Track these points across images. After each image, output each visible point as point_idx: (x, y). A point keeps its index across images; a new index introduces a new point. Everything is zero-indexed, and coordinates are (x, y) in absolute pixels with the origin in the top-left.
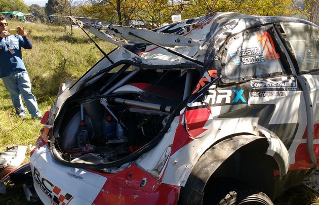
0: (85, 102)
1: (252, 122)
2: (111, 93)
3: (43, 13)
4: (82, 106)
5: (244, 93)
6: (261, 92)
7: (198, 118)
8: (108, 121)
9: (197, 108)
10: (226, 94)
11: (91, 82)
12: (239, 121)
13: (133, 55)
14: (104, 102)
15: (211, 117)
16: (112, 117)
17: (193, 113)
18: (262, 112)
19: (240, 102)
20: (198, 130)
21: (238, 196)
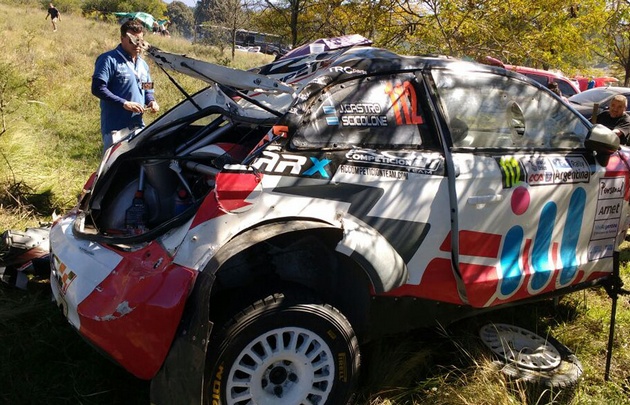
0: (147, 162)
1: (337, 207)
2: (188, 154)
3: (189, 17)
4: (142, 169)
5: (330, 164)
6: (362, 167)
7: (236, 185)
8: (180, 197)
9: (238, 171)
10: (296, 161)
11: (162, 134)
12: (312, 202)
13: (228, 99)
14: (175, 166)
15: (258, 188)
16: (187, 190)
17: (229, 178)
18: (359, 196)
19: (317, 175)
20: (237, 202)
21: (283, 300)
